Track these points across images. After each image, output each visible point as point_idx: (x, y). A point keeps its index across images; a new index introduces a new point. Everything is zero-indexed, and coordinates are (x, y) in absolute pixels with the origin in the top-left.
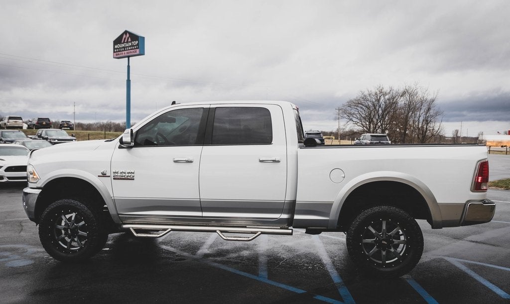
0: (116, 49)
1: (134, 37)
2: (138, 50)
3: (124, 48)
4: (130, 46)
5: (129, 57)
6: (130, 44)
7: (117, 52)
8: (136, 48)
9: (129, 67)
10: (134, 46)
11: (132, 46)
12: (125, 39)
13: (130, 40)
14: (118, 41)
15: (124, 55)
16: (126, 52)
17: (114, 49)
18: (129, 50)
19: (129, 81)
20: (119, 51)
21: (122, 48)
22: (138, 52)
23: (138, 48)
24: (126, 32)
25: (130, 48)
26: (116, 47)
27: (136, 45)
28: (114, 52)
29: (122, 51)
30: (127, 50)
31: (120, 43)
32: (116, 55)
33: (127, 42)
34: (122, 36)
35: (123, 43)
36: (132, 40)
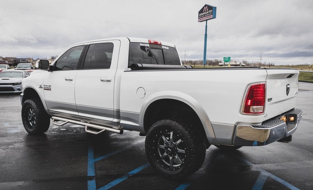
0: (200, 16)
1: (210, 8)
2: (212, 16)
3: (204, 15)
4: (208, 14)
5: (207, 20)
6: (208, 12)
7: (200, 18)
8: (211, 15)
9: (206, 26)
10: (210, 13)
11: (209, 13)
12: (205, 9)
13: (208, 10)
14: (201, 12)
15: (204, 19)
16: (205, 17)
17: (199, 16)
18: (207, 16)
19: (206, 35)
20: (201, 18)
21: (203, 15)
22: (212, 17)
23: (212, 14)
24: (206, 5)
25: (207, 15)
26: (200, 15)
27: (211, 13)
28: (199, 18)
29: (203, 17)
30: (206, 16)
31: (202, 12)
32: (200, 20)
33: (206, 11)
34: (203, 8)
35: (204, 12)
36: (209, 10)
